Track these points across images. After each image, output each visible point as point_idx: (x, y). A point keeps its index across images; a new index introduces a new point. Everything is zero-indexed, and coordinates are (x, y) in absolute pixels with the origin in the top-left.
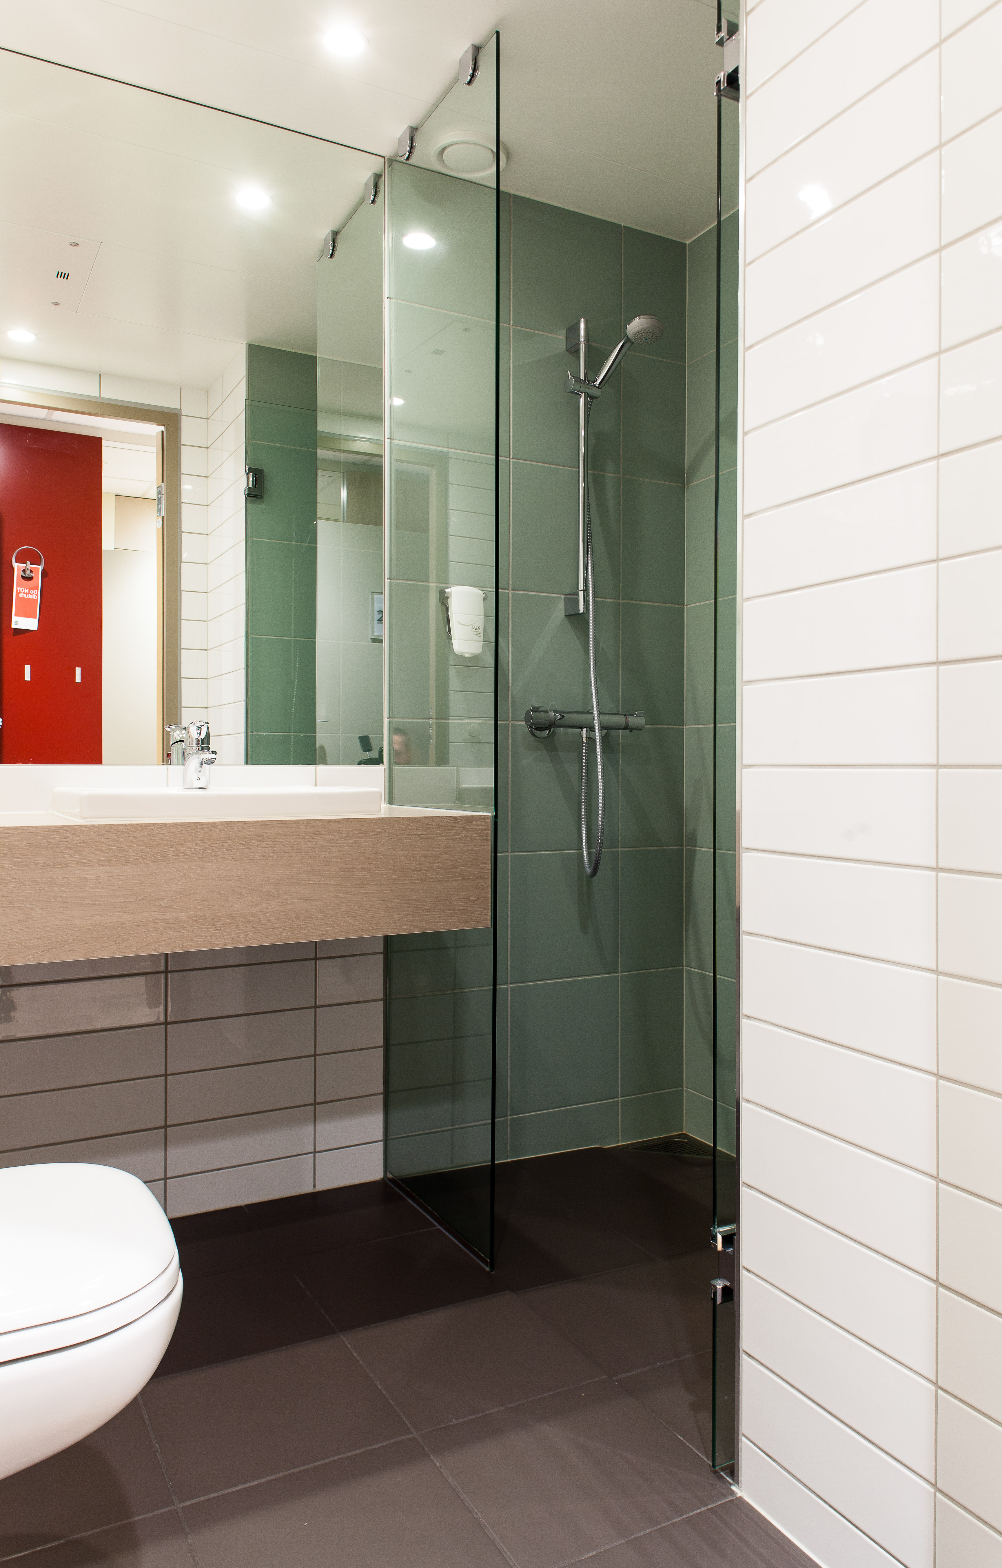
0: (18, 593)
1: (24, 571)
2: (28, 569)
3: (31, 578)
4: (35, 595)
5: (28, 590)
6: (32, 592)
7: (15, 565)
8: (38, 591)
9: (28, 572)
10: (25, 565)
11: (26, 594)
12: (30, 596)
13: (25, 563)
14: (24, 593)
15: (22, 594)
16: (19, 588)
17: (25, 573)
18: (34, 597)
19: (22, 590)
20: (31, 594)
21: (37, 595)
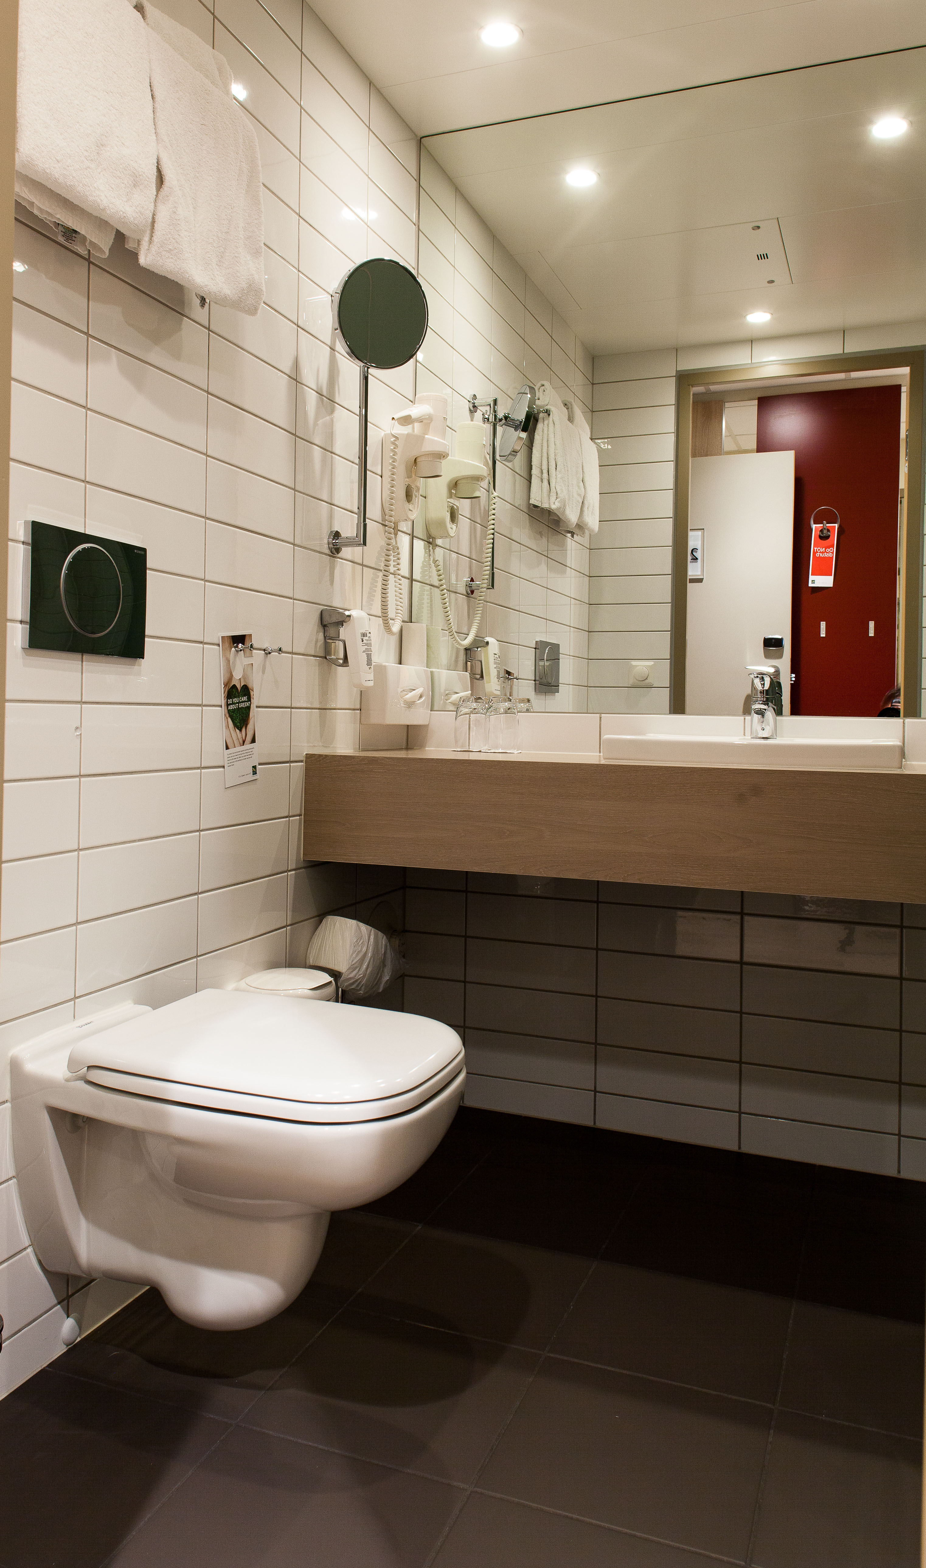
0: (815, 553)
1: (821, 531)
2: (825, 529)
3: (827, 537)
4: (831, 553)
5: (824, 549)
6: (828, 550)
7: (814, 526)
8: (833, 549)
9: (825, 532)
10: (822, 525)
11: (823, 553)
12: (826, 555)
13: (822, 523)
14: (820, 553)
15: (818, 554)
16: (816, 548)
17: (822, 533)
18: (830, 555)
19: (819, 550)
20: (828, 553)
21: (833, 553)
